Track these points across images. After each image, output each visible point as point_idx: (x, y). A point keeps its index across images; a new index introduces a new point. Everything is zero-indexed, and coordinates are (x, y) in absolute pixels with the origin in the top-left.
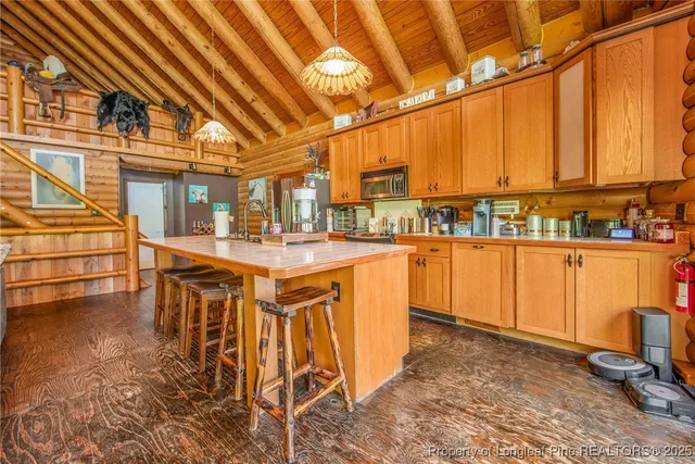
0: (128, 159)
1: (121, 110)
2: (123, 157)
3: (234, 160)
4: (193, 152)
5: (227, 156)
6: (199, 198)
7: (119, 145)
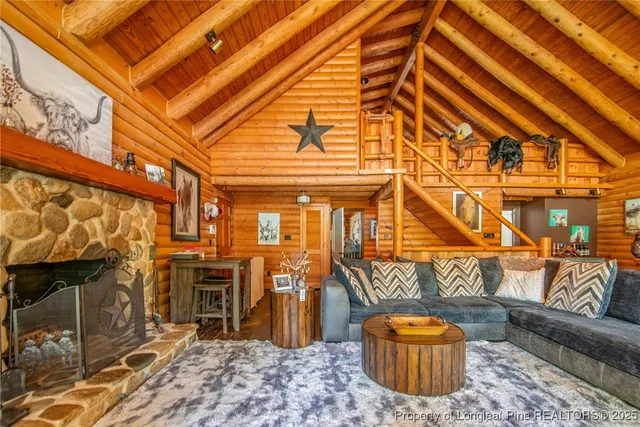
0: (508, 192)
1: (504, 153)
2: (504, 190)
3: (597, 180)
4: (555, 179)
5: (589, 178)
6: (559, 221)
7: (499, 180)
